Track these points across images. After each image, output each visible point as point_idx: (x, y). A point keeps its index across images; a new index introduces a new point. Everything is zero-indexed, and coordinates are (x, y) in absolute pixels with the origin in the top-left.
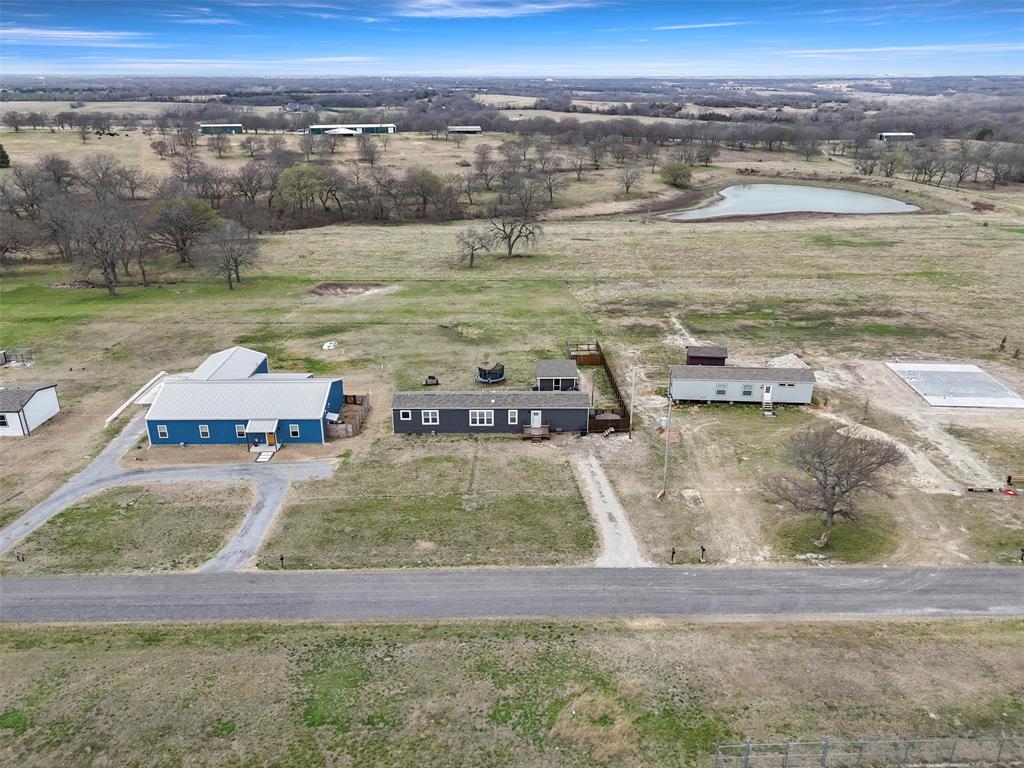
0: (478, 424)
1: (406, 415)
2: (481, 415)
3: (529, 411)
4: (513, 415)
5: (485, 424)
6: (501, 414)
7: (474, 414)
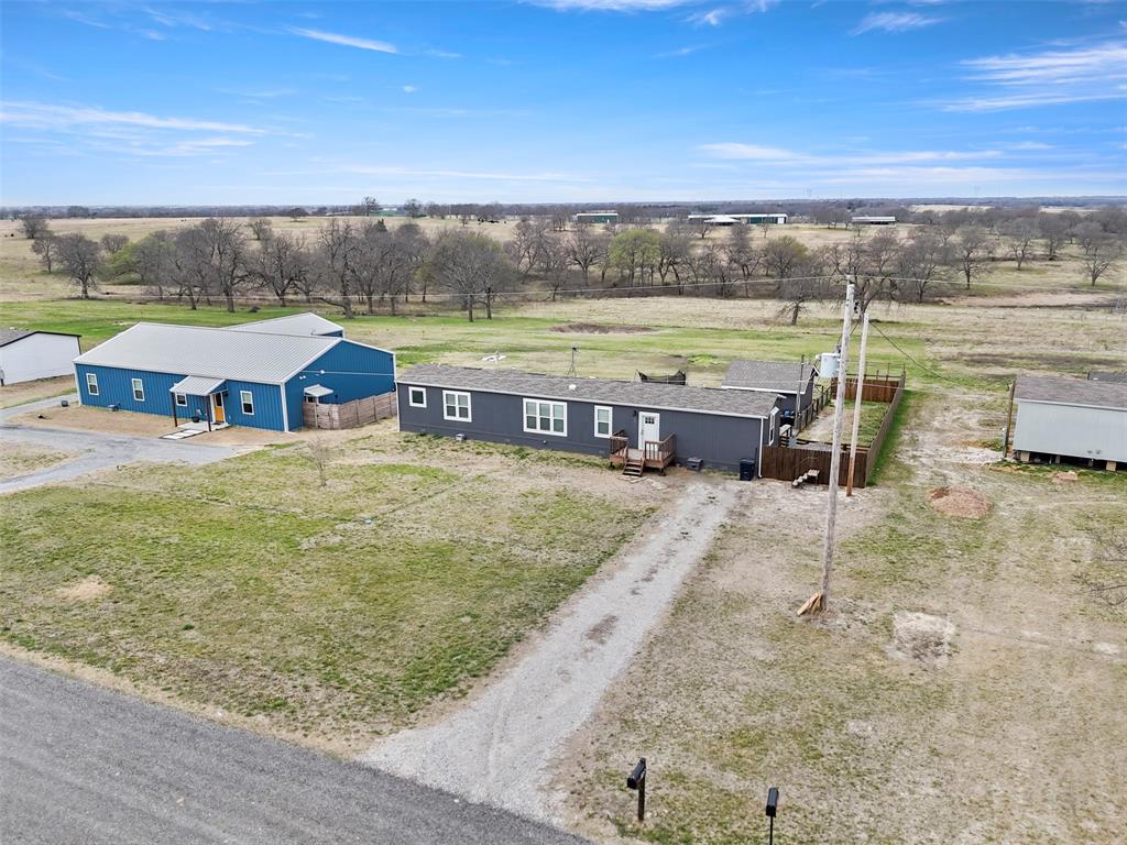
0: (538, 430)
1: (418, 397)
2: (544, 410)
3: (635, 411)
4: (604, 415)
5: (552, 432)
6: (581, 412)
7: (531, 408)
